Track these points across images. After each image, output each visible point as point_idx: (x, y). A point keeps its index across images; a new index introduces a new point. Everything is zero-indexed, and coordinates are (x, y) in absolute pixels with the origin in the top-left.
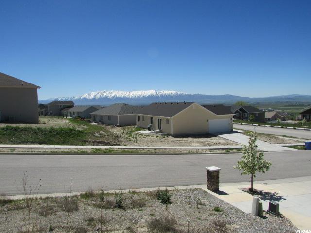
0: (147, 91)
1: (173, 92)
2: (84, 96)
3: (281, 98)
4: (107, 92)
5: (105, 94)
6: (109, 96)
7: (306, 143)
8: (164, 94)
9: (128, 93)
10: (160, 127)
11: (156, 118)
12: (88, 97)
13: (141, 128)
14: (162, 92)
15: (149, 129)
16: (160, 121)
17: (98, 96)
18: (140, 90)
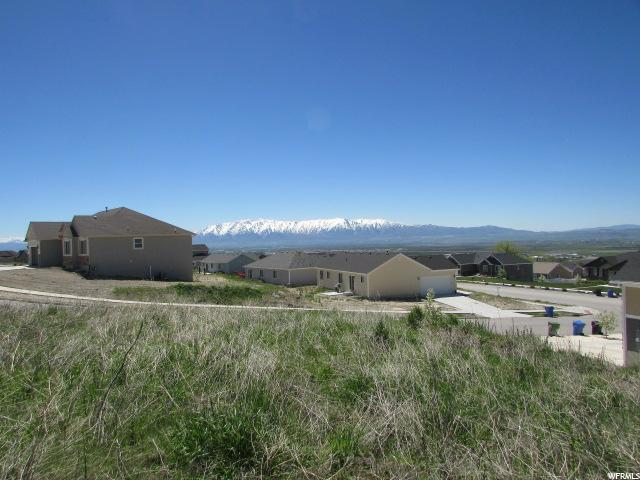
0: (330, 221)
1: (381, 222)
2: (209, 230)
3: (600, 232)
4: (253, 223)
5: (248, 227)
6: (256, 231)
7: (546, 308)
8: (362, 226)
9: (293, 223)
10: (352, 288)
11: (346, 274)
12: (215, 232)
13: (325, 289)
14: (359, 221)
15: (337, 290)
16: (352, 279)
17: (236, 231)
18: (317, 219)
